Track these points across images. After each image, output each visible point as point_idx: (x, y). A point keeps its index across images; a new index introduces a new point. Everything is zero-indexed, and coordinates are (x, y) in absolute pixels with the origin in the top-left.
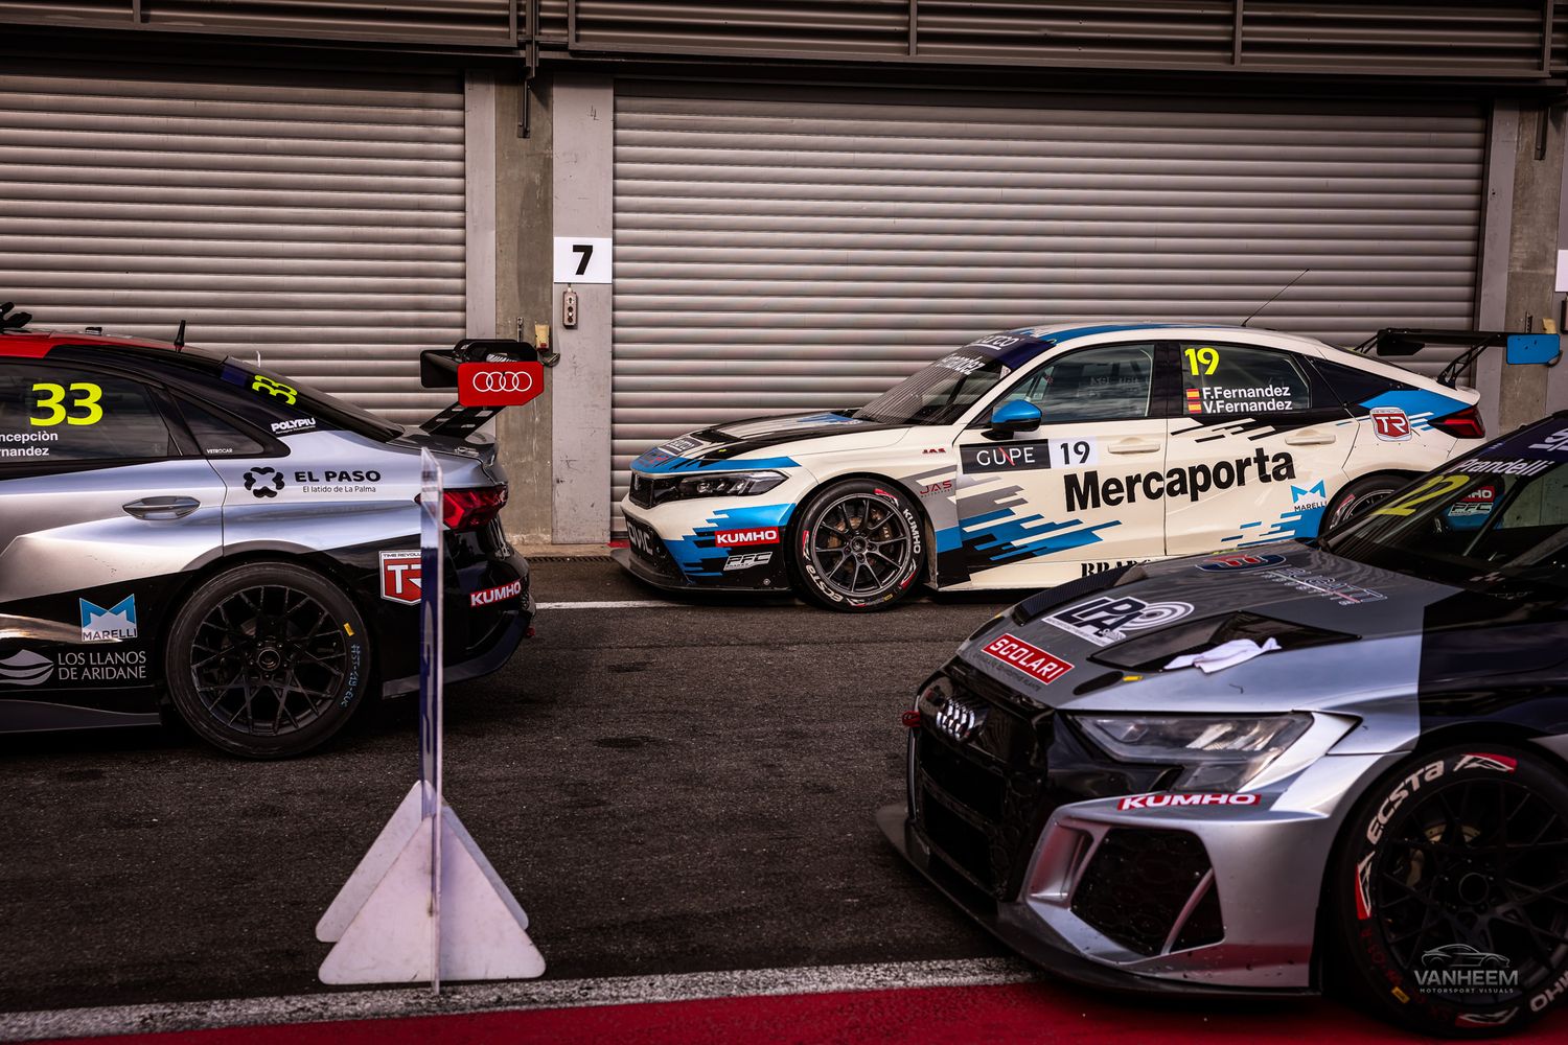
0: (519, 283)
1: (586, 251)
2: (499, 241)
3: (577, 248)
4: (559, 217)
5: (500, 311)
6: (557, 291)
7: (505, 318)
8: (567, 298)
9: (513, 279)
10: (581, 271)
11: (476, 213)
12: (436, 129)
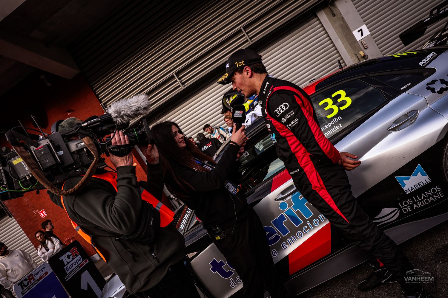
0: (350, 46)
1: (361, 30)
2: (342, 41)
3: (359, 31)
4: (351, 28)
5: (350, 54)
6: (360, 43)
7: (352, 55)
8: (363, 42)
9: (349, 46)
10: (362, 35)
11: (334, 38)
12: (315, 27)
